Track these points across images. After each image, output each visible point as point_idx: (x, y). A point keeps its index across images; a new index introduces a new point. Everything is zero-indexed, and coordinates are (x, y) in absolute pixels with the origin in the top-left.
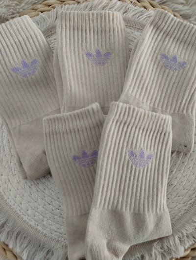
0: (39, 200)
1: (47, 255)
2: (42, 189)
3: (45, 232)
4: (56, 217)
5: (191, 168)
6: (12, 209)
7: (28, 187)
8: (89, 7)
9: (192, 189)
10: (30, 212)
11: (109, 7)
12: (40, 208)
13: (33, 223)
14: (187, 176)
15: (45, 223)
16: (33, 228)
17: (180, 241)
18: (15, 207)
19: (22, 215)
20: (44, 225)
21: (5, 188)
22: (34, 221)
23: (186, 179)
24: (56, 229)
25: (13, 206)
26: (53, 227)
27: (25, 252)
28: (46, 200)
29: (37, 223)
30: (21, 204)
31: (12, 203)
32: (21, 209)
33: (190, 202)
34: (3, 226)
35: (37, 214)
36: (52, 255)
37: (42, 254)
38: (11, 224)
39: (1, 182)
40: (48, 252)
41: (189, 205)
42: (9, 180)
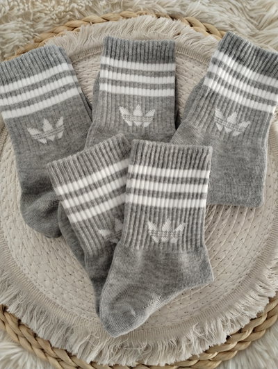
0: (58, 269)
1: (66, 333)
2: (63, 257)
3: (64, 306)
4: (77, 290)
5: (244, 240)
6: (27, 278)
7: (45, 254)
8: (129, 27)
9: (243, 264)
10: (47, 282)
11: (155, 27)
12: (60, 279)
13: (50, 296)
14: (238, 250)
15: (65, 296)
16: (50, 301)
17: (223, 326)
18: (29, 276)
19: (38, 287)
20: (63, 299)
21: (18, 253)
22: (51, 294)
23: (236, 252)
24: (77, 304)
25: (27, 275)
26: (74, 302)
27: (41, 329)
28: (68, 270)
29: (55, 296)
30: (37, 273)
31: (26, 272)
32: (37, 278)
33: (239, 280)
34: (15, 297)
35: (56, 286)
36: (72, 333)
37: (61, 332)
38: (25, 296)
39: (13, 246)
40: (67, 330)
41: (237, 284)
42: (23, 244)
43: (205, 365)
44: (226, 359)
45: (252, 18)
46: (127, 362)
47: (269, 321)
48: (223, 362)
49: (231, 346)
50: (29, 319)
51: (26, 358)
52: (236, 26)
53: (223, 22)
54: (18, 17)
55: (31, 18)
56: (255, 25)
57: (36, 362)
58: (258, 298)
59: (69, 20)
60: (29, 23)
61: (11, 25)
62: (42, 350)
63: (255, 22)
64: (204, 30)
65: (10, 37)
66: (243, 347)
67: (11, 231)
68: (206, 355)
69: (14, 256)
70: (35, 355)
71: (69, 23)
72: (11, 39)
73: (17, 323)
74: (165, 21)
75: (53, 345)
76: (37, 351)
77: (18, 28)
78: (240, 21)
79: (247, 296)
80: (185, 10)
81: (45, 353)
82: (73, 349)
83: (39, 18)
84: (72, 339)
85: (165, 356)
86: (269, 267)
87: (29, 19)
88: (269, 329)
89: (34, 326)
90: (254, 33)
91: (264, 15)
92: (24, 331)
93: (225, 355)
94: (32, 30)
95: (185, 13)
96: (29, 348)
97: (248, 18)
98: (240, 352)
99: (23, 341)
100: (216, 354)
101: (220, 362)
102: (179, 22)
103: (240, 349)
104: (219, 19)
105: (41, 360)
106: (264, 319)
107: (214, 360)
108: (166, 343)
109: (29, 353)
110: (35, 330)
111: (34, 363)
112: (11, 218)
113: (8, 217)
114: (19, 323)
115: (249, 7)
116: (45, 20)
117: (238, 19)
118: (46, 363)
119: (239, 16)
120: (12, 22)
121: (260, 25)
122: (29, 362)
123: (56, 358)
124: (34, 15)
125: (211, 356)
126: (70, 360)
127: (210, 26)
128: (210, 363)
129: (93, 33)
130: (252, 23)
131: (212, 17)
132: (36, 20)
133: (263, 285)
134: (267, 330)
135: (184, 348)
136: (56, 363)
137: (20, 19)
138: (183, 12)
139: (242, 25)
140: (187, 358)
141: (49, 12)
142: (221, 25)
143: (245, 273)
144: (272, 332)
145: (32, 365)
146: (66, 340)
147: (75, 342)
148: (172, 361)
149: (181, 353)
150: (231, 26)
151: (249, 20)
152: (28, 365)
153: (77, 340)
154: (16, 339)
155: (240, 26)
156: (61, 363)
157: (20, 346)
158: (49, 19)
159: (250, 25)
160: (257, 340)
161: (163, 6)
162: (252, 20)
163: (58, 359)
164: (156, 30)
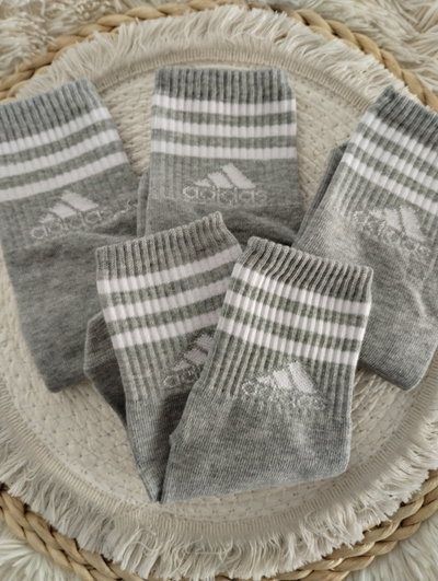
0: (89, 426)
1: (102, 528)
2: (96, 406)
3: (99, 486)
4: (120, 459)
6: (39, 441)
7: (67, 402)
10: (71, 447)
11: (243, 26)
12: (91, 441)
13: (76, 469)
14: (381, 393)
15: (100, 469)
16: (76, 478)
18: (42, 437)
19: (56, 454)
20: (98, 474)
21: (24, 400)
22: (79, 466)
23: (377, 398)
25: (39, 436)
27: (63, 520)
28: (104, 427)
29: (84, 469)
30: (55, 432)
31: (37, 430)
32: (55, 441)
33: (381, 442)
34: (20, 471)
35: (85, 453)
36: (111, 528)
37: (93, 527)
38: (35, 469)
39: (16, 390)
40: (105, 522)
41: (378, 448)
42: (31, 386)
43: (323, 578)
44: (357, 569)
45: (407, 11)
46: (201, 574)
47: (426, 509)
48: (352, 574)
49: (366, 549)
50: (43, 506)
51: (38, 564)
52: (382, 25)
53: (359, 17)
54: (21, 10)
55: (43, 11)
56: (413, 24)
57: (53, 570)
58: (411, 470)
59: (105, 14)
60: (39, 20)
61: (10, 23)
62: (63, 551)
63: (412, 18)
64: (328, 31)
65: (10, 43)
66: (384, 550)
67: (12, 364)
68: (325, 562)
69: (17, 405)
70: (51, 560)
71: (104, 19)
72: (9, 46)
73: (22, 509)
74: (261, 15)
75: (82, 545)
76: (55, 554)
77: (20, 29)
78: (388, 16)
79: (394, 468)
81: (66, 556)
82: (114, 554)
83: (55, 11)
84: (112, 539)
85: (262, 564)
86: (430, 422)
87: (38, 14)
88: (425, 522)
89: (51, 517)
90: (409, 37)
91: (428, 8)
92: (33, 522)
93: (355, 563)
94: (44, 31)
95: (296, 3)
96: (42, 548)
97: (402, 11)
98: (378, 558)
99: (31, 537)
100: (341, 560)
101: (348, 572)
102: (284, 15)
103: (379, 553)
104: (353, 12)
105: (61, 567)
106: (418, 506)
107: (338, 570)
108: (263, 544)
109: (42, 555)
110: (52, 523)
111: (50, 572)
112: (10, 344)
113: (6, 341)
114: (26, 509)
116: (65, 15)
117: (385, 13)
118: (69, 572)
119: (386, 8)
120: (11, 19)
121: (422, 23)
122: (42, 570)
123: (85, 566)
124: (47, 6)
125: (332, 564)
126: (107, 569)
127: (338, 25)
128: (330, 575)
129: (141, 35)
130: (408, 20)
131: (342, 10)
132: (51, 15)
133: (420, 450)
134: (423, 522)
135: (291, 551)
136: (85, 572)
137: (24, 14)
139: (392, 23)
140: (296, 567)
141: (71, 3)
142: (357, 23)
143: (391, 430)
144: (432, 526)
145: (46, 575)
146: (103, 540)
147: (118, 542)
148: (272, 571)
149: (286, 559)
150: (374, 25)
151: (402, 15)
152: (41, 574)
153: (119, 539)
154: (21, 534)
155: (387, 25)
156: (93, 572)
157: (27, 545)
158: (72, 14)
159: (405, 23)
160: (408, 539)
162: (407, 15)
163: (89, 567)
164: (246, 29)
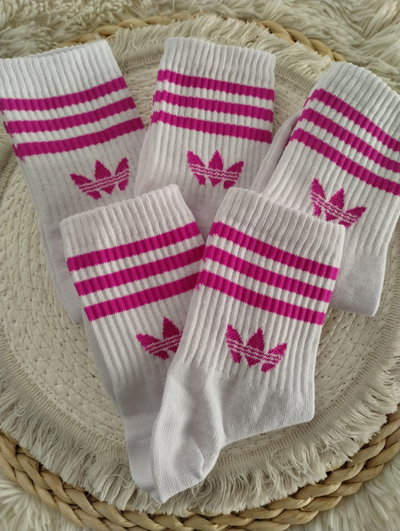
0: (76, 368)
1: (85, 461)
2: (83, 350)
3: (83, 422)
4: (103, 399)
5: (348, 329)
6: (31, 380)
7: (58, 345)
9: (347, 364)
10: (59, 387)
12: (78, 382)
13: (63, 407)
14: (340, 342)
15: (84, 407)
16: (63, 415)
17: (320, 454)
18: (33, 377)
19: (46, 393)
20: (82, 412)
21: (19, 343)
22: (65, 404)
23: (336, 347)
24: (102, 420)
25: (30, 376)
26: (99, 416)
28: (89, 369)
29: (70, 407)
30: (45, 373)
31: (29, 371)
32: (45, 381)
33: (341, 388)
34: (12, 407)
35: (71, 392)
36: (93, 463)
37: (77, 461)
38: (25, 406)
39: (12, 334)
40: (87, 457)
41: (337, 394)
42: (26, 331)
43: (293, 517)
44: (326, 508)
45: (355, 22)
46: (174, 508)
47: (388, 452)
48: (321, 514)
49: (333, 488)
50: (31, 442)
51: (26, 504)
52: (333, 33)
53: (315, 27)
54: (31, 20)
55: (48, 22)
56: (360, 32)
57: (40, 510)
58: (369, 414)
59: (100, 25)
60: (45, 28)
61: (21, 30)
62: (50, 491)
63: (359, 28)
64: (288, 37)
65: (20, 46)
66: (350, 490)
67: (10, 312)
68: (293, 501)
69: (12, 348)
70: (39, 500)
71: (100, 29)
72: (21, 50)
73: (14, 450)
74: (234, 24)
75: (65, 480)
76: (43, 494)
77: (29, 35)
78: (338, 26)
79: (354, 411)
80: (261, 12)
81: (53, 496)
82: (94, 486)
83: (59, 24)
84: (93, 472)
85: (231, 500)
86: (385, 368)
87: (45, 25)
88: (388, 463)
89: (37, 452)
90: (357, 42)
91: (372, 18)
92: (24, 462)
93: (323, 502)
94: (49, 38)
95: (261, 16)
96: (31, 488)
97: (349, 22)
98: (345, 498)
99: (21, 478)
100: (309, 500)
101: (317, 513)
102: (254, 24)
103: (345, 494)
104: (309, 23)
105: (48, 508)
106: (380, 447)
107: (307, 510)
108: (232, 480)
109: (30, 495)
110: (38, 458)
111: (37, 511)
112: (9, 293)
113: (6, 290)
114: (17, 450)
115: (349, 7)
116: (67, 25)
117: (336, 23)
118: (55, 512)
119: (336, 20)
120: (22, 27)
121: (367, 32)
122: (30, 509)
123: (70, 505)
124: (52, 18)
125: (302, 503)
126: (91, 507)
127: (297, 33)
128: (300, 515)
129: (134, 39)
130: (356, 30)
131: (299, 21)
132: (55, 26)
133: (376, 394)
134: (386, 464)
135: (259, 488)
136: (70, 511)
137: (33, 23)
138: (258, 15)
139: (342, 31)
140: (263, 504)
141: (72, 14)
142: (312, 31)
143: (350, 377)
144: (394, 468)
145: (34, 514)
146: (84, 474)
147: (98, 476)
148: (240, 507)
149: (254, 496)
150: (326, 33)
151: (351, 26)
152: (29, 513)
153: (100, 472)
154: (11, 474)
155: (337, 33)
156: (78, 511)
157: (17, 486)
158: (72, 24)
159: (352, 31)
160: (372, 480)
161: (230, 7)
162: (355, 26)
163: (73, 506)
164: (221, 34)
